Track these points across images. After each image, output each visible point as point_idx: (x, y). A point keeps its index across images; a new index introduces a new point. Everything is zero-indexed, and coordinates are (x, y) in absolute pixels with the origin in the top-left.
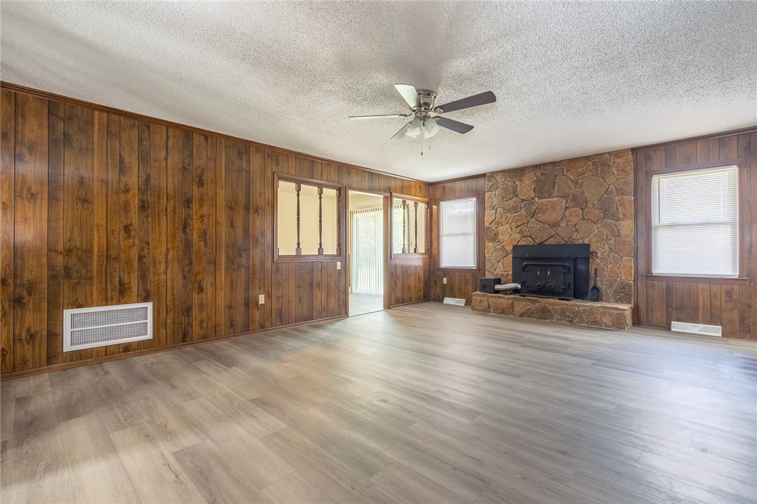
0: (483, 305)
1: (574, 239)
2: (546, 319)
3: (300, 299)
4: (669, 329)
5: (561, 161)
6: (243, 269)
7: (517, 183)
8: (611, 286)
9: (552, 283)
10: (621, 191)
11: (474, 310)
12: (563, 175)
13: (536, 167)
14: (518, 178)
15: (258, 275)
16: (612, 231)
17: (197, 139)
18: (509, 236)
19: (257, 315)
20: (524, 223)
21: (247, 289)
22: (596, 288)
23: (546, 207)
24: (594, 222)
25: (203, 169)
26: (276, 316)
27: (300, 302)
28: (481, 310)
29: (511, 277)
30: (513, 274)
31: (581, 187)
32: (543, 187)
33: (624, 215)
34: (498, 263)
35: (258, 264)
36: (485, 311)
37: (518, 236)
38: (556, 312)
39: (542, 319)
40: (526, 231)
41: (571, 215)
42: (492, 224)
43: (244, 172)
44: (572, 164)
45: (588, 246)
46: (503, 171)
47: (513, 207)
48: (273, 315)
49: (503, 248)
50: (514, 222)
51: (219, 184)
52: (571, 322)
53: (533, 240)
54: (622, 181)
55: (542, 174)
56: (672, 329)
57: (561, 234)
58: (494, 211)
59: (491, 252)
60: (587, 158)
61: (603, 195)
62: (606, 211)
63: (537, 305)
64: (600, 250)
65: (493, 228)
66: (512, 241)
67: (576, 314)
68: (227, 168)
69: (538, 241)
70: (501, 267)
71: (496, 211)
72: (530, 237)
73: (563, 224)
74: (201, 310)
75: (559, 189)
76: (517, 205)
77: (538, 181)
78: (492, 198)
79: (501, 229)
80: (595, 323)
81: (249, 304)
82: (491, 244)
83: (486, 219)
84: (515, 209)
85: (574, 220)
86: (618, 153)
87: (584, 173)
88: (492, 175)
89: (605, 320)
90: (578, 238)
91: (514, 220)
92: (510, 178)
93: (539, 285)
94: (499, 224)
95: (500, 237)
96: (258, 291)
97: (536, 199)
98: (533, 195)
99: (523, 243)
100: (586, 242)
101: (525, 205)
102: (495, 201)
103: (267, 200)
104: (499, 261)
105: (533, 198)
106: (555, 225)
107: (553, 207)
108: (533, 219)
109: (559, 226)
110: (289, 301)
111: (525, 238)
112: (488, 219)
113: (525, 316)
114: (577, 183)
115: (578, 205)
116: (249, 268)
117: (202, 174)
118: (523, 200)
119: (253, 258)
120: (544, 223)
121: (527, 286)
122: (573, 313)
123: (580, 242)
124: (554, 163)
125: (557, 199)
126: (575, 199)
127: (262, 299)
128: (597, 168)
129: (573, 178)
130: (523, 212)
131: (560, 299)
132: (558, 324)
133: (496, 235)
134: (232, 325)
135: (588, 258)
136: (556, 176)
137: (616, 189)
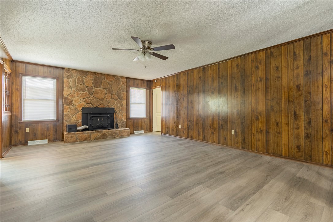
0: (73, 139)
1: (109, 106)
2: (105, 138)
4: (134, 134)
5: (104, 74)
7: (84, 78)
8: (120, 122)
9: (103, 124)
10: (123, 90)
11: (66, 143)
12: (105, 80)
13: (94, 73)
14: (85, 76)
16: (120, 104)
18: (79, 103)
20: (87, 97)
22: (117, 124)
23: (98, 92)
24: (115, 100)
28: (72, 142)
29: (81, 123)
30: (82, 122)
31: (111, 86)
32: (97, 83)
33: (124, 98)
34: (72, 116)
36: (75, 142)
37: (84, 103)
38: (109, 134)
39: (104, 139)
40: (89, 101)
41: (108, 96)
42: (69, 96)
44: (108, 76)
45: (114, 108)
46: (76, 70)
47: (82, 89)
49: (76, 109)
50: (82, 96)
52: (114, 137)
53: (93, 105)
54: (124, 87)
55: (96, 77)
56: (135, 134)
57: (104, 103)
58: (70, 89)
59: (68, 111)
60: (113, 76)
61: (118, 91)
62: (119, 96)
63: (101, 133)
64: (117, 110)
65: (70, 98)
66: (81, 105)
67: (116, 134)
69: (95, 106)
70: (75, 118)
71: (71, 89)
72: (91, 104)
73: (105, 100)
75: (104, 85)
76: (84, 89)
77: (95, 80)
78: (69, 82)
79: (74, 99)
80: (122, 136)
82: (68, 107)
83: (64, 92)
84: (83, 90)
85: (109, 98)
86: (122, 77)
87: (112, 81)
88: (69, 70)
89: (125, 134)
90: (111, 106)
91: (82, 95)
92: (80, 74)
93: (98, 125)
94: (73, 96)
95: (74, 103)
97: (93, 87)
98: (92, 85)
99: (87, 107)
100: (113, 107)
101: (88, 89)
102: (71, 84)
104: (74, 115)
105: (92, 87)
106: (102, 100)
107: (101, 92)
108: (92, 96)
109: (103, 100)
111: (88, 104)
112: (66, 92)
113: (97, 139)
114: (110, 84)
115: (110, 93)
118: (87, 87)
120: (97, 98)
121: (92, 127)
122: (115, 134)
123: (111, 107)
124: (101, 74)
125: (103, 89)
126: (109, 90)
128: (116, 81)
129: (108, 82)
130: (87, 92)
131: (108, 129)
132: (110, 139)
133: (71, 102)
135: (113, 113)
136: (102, 80)
137: (122, 89)
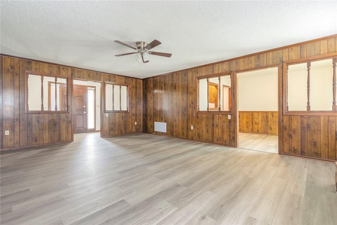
3: (207, 131)
6: (186, 116)
15: (191, 118)
17: (175, 75)
19: (190, 133)
21: (187, 123)
25: (176, 84)
26: (197, 136)
27: (207, 132)
35: (191, 114)
43: (186, 81)
48: (196, 135)
51: (179, 87)
68: (182, 81)
74: (176, 128)
81: (188, 128)
96: (191, 124)
103: (193, 89)
110: (202, 131)
116: (188, 115)
117: (176, 85)
119: (189, 112)
127: (192, 128)
134: (183, 135)
